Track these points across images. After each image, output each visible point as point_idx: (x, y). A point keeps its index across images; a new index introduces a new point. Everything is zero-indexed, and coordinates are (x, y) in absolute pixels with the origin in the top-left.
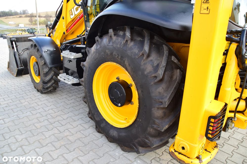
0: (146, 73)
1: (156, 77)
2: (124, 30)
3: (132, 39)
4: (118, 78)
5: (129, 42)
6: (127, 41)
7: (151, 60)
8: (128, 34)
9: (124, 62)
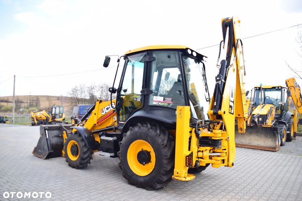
0: (159, 143)
1: (163, 144)
2: (146, 124)
3: (151, 128)
4: (142, 149)
5: (150, 129)
6: (149, 129)
7: (161, 137)
8: (149, 126)
9: (148, 139)
